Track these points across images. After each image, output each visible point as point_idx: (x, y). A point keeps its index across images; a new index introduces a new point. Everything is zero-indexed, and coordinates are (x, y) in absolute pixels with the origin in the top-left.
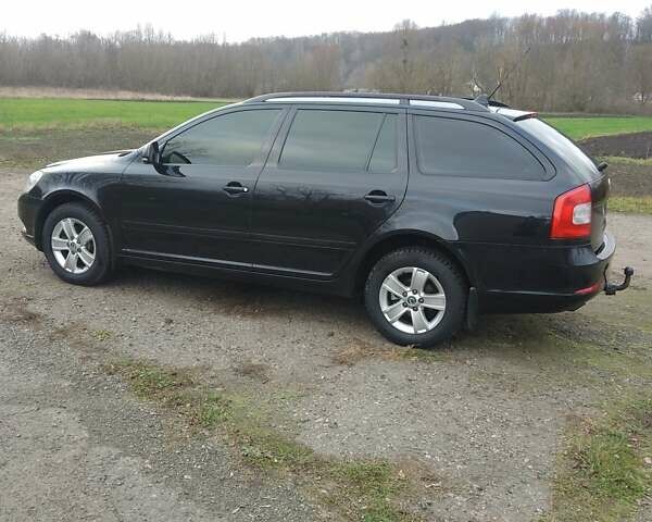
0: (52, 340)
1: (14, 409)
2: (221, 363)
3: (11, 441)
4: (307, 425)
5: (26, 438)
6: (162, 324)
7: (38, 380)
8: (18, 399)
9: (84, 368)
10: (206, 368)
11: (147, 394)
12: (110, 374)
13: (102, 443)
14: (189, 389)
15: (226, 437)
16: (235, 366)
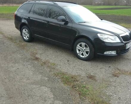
0: (42, 65)
1: (34, 86)
2: (83, 74)
3: (34, 97)
4: (111, 97)
5: (38, 96)
6: (67, 61)
7: (39, 77)
8: (35, 83)
9: (50, 74)
10: (80, 76)
11: (66, 83)
12: (56, 76)
13: (57, 99)
14: (76, 82)
15: (90, 100)
16: (87, 75)
